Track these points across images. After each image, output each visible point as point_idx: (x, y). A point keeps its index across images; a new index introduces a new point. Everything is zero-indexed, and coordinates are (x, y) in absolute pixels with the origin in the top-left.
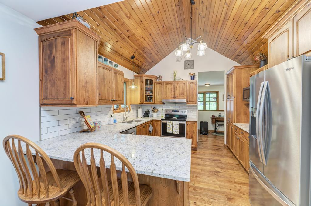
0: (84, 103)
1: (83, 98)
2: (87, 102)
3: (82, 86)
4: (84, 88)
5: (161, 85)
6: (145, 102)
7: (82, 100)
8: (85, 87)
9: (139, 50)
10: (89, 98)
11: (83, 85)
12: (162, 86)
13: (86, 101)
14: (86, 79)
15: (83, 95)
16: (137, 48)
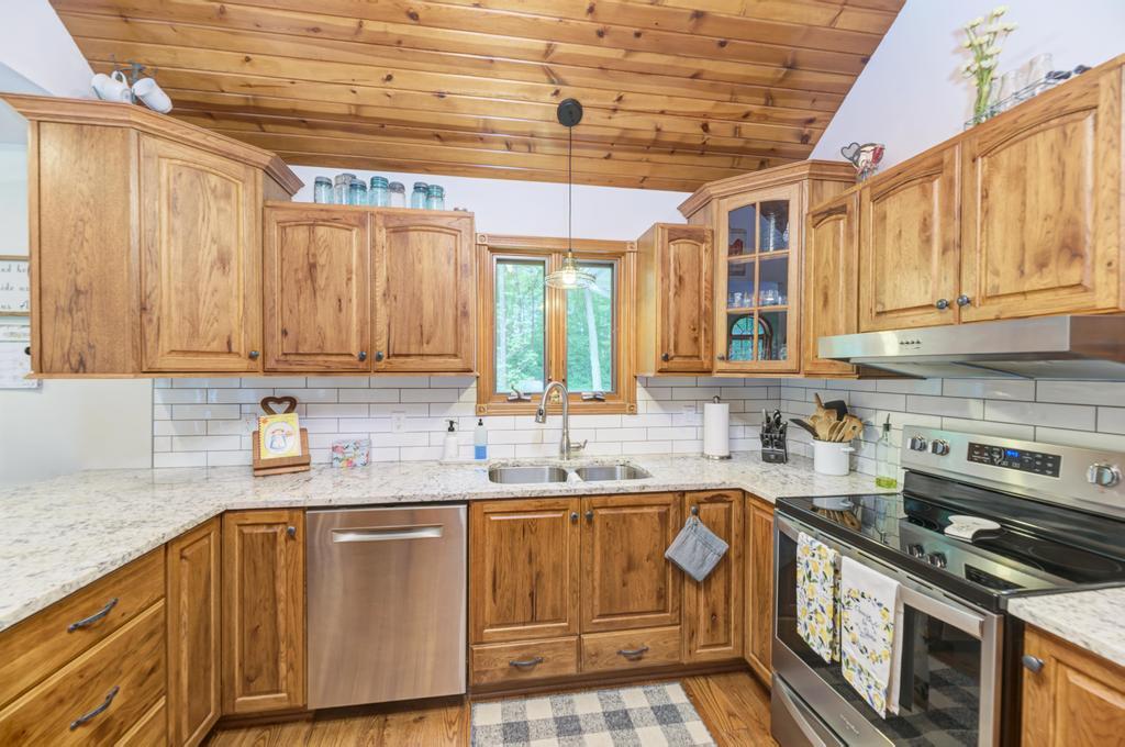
0: (67, 366)
1: (62, 348)
2: (82, 363)
3: (57, 308)
4: (67, 315)
5: (842, 224)
6: (720, 365)
7: (58, 354)
8: (70, 311)
9: (563, 48)
10: (91, 347)
11: (63, 302)
12: (849, 223)
13: (74, 360)
14: (75, 280)
15: (63, 339)
16: (541, 44)
